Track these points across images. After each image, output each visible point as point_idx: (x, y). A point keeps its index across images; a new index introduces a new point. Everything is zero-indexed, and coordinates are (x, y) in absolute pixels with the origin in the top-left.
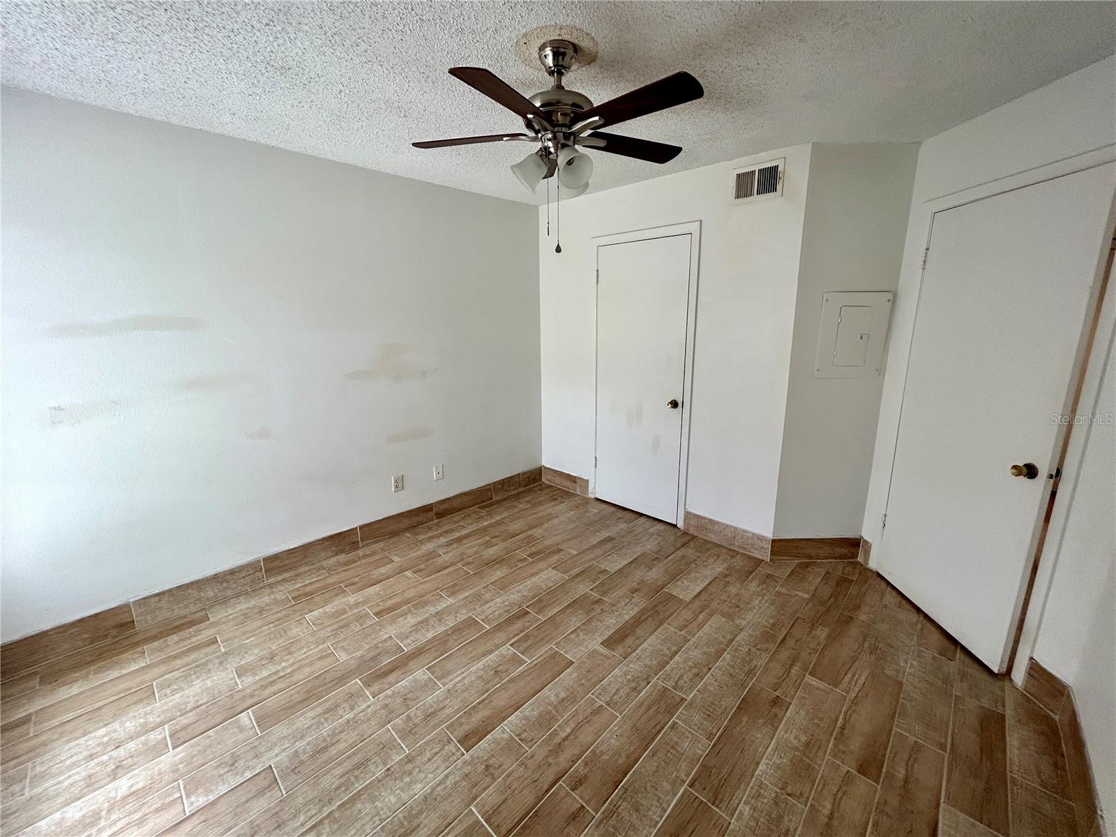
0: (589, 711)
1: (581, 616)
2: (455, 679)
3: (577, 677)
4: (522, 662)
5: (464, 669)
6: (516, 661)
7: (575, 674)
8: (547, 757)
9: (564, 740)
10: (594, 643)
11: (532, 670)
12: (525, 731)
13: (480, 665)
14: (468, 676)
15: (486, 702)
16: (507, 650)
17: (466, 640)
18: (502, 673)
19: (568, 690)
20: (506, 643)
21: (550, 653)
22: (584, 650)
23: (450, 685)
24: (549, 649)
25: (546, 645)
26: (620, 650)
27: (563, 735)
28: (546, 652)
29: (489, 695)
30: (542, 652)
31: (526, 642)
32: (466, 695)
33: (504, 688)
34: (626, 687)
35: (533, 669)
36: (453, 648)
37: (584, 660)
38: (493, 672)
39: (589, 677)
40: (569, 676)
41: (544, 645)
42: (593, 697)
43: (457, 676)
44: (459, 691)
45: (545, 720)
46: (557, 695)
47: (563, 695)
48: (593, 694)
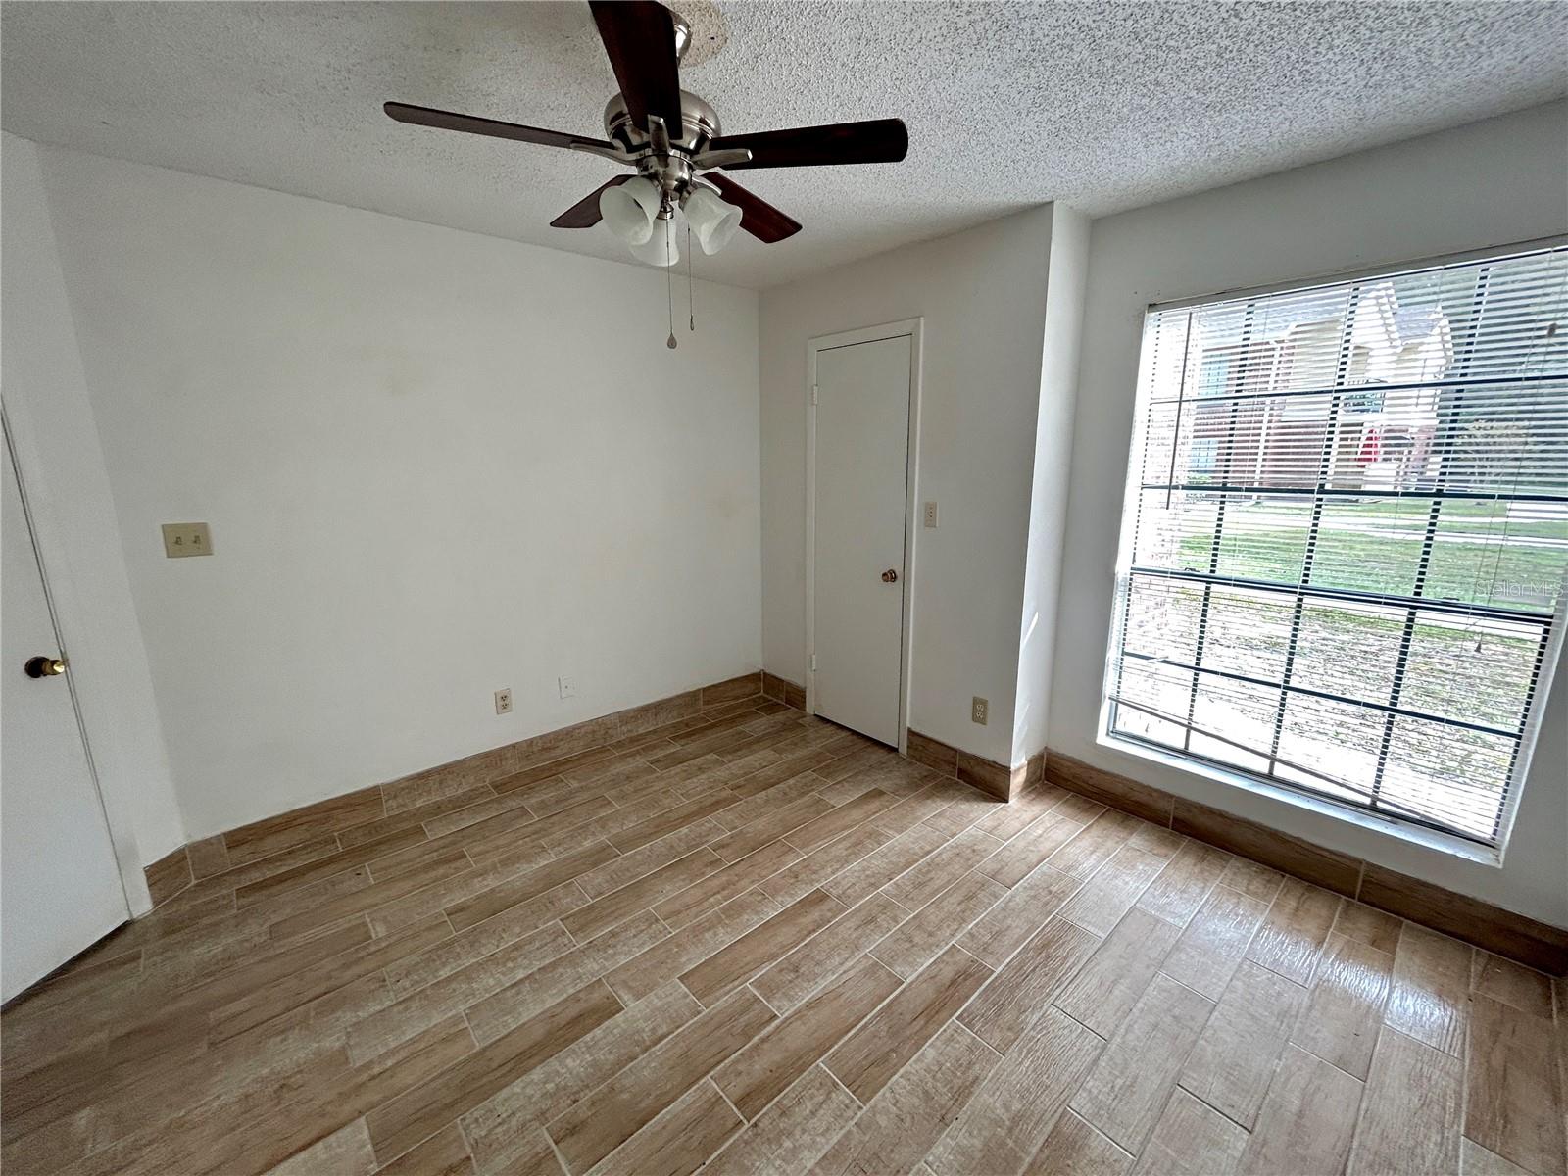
0: (681, 916)
1: (627, 1082)
2: (855, 963)
3: (681, 956)
4: (758, 984)
5: (845, 977)
6: (768, 987)
7: (684, 960)
8: (737, 881)
9: (719, 892)
10: (635, 1011)
11: (745, 969)
12: (759, 902)
13: (823, 984)
14: (836, 968)
15: (805, 932)
16: (783, 1009)
17: (855, 1035)
18: (787, 968)
19: (699, 941)
20: (783, 1022)
21: (711, 998)
22: (654, 999)
23: (859, 956)
24: (710, 1005)
25: (715, 1011)
26: (597, 996)
27: (719, 896)
28: (718, 1000)
29: (803, 940)
30: (723, 1001)
31: (748, 1022)
32: (834, 942)
33: (784, 948)
34: (623, 939)
35: (741, 971)
36: (875, 1017)
37: (661, 981)
38: (801, 971)
39: (665, 955)
40: (692, 959)
41: (719, 1012)
42: (671, 930)
43: (853, 967)
44: (843, 946)
45: (735, 911)
46: (716, 934)
47: (707, 935)
48: (670, 933)
